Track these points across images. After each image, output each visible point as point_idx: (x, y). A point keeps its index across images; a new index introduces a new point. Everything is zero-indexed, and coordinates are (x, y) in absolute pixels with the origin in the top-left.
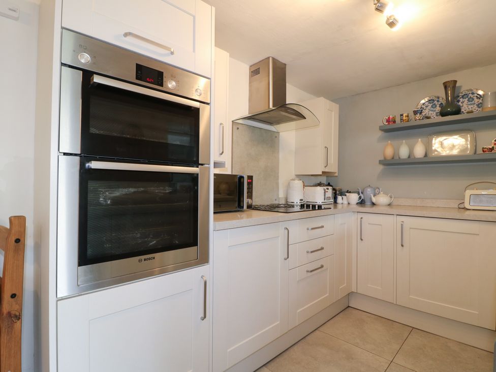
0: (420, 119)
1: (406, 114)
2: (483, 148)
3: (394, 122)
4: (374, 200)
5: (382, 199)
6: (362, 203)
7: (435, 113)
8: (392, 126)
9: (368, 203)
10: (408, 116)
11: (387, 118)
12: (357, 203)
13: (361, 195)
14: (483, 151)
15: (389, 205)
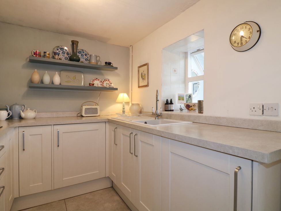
0: (58, 59)
1: (48, 53)
2: (90, 83)
3: (40, 56)
4: (23, 115)
5: (29, 114)
6: (10, 119)
7: (64, 57)
8: (38, 58)
9: (16, 118)
10: (49, 54)
11: (35, 51)
12: (7, 119)
13: (9, 111)
14: (90, 85)
15: (34, 118)
